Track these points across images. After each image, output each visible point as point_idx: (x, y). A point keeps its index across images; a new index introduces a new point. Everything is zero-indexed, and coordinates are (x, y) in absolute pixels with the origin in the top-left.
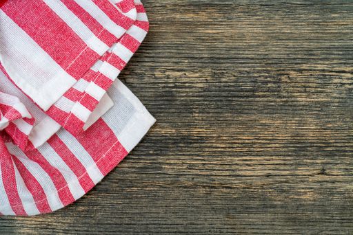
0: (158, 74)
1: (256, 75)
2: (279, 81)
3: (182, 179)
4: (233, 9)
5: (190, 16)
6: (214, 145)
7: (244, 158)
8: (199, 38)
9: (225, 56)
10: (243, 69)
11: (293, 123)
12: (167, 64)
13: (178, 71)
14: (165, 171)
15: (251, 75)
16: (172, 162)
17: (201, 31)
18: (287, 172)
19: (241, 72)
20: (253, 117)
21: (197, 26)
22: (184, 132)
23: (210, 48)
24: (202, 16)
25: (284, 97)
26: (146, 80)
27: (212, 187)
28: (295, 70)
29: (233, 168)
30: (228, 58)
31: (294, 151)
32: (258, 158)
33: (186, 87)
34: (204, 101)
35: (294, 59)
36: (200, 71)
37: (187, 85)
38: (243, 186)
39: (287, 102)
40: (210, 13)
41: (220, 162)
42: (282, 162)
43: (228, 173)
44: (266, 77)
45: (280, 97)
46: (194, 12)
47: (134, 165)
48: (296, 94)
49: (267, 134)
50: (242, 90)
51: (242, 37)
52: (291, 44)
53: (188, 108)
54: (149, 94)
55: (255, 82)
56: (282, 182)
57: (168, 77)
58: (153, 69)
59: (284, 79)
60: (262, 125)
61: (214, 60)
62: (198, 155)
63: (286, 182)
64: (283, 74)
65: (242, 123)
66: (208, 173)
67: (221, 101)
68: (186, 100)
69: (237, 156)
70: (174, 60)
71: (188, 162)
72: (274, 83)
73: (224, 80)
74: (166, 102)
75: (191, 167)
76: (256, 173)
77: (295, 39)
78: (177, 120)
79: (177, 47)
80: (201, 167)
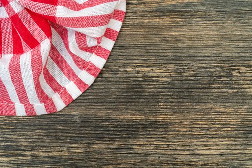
0: (129, 70)
1: (212, 70)
2: (231, 76)
3: (150, 158)
4: (193, 15)
5: (156, 21)
6: (177, 129)
7: (202, 140)
8: (164, 40)
9: (186, 55)
10: (200, 65)
11: (242, 110)
12: (137, 62)
13: (147, 67)
14: (136, 152)
15: (208, 70)
16: (142, 143)
17: (166, 33)
18: (238, 152)
19: (199, 68)
20: (210, 106)
21: (163, 29)
22: (152, 118)
23: (173, 48)
24: (167, 21)
25: (235, 89)
26: (120, 75)
27: (175, 164)
28: (244, 66)
29: (193, 148)
30: (189, 56)
31: (244, 134)
32: (214, 140)
33: (153, 81)
34: (168, 92)
35: (244, 56)
36: (165, 67)
37: (154, 78)
38: (201, 163)
39: (237, 92)
40: (173, 18)
41: (182, 144)
42: (233, 143)
43: (188, 153)
44: (221, 72)
45: (232, 89)
46: (160, 17)
47: (110, 146)
48: (245, 86)
49: (221, 119)
50: (200, 83)
51: (200, 38)
52: (241, 44)
53: (155, 98)
54: (122, 87)
55: (211, 76)
56: (233, 159)
57: (138, 72)
58: (125, 65)
59: (235, 73)
60: (217, 112)
61: (176, 58)
62: (164, 138)
63: (237, 159)
64: (234, 70)
65: (200, 111)
66: (172, 153)
67: (183, 92)
68: (153, 92)
69: (196, 138)
70: (143, 58)
71: (155, 143)
72: (227, 77)
73: (185, 74)
74: (136, 94)
75: (157, 147)
76: (212, 152)
77: (244, 40)
78: (146, 108)
79: (146, 46)
80: (166, 147)
